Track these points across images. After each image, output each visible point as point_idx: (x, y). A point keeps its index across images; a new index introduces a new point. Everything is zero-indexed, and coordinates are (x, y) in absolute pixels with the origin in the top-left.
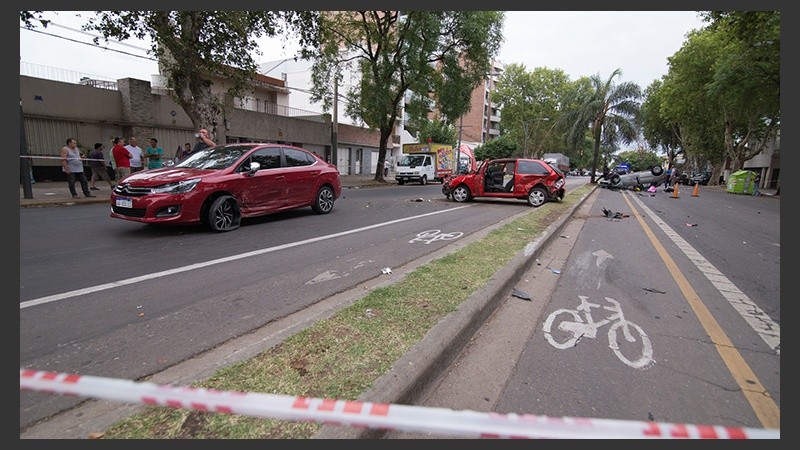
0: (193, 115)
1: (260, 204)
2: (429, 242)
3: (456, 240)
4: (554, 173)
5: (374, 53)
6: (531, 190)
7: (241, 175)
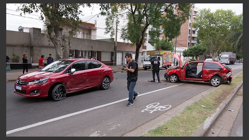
0: (55, 43)
1: (75, 87)
2: (152, 112)
3: (167, 111)
4: (225, 69)
5: (133, 11)
6: (212, 78)
7: (67, 75)
